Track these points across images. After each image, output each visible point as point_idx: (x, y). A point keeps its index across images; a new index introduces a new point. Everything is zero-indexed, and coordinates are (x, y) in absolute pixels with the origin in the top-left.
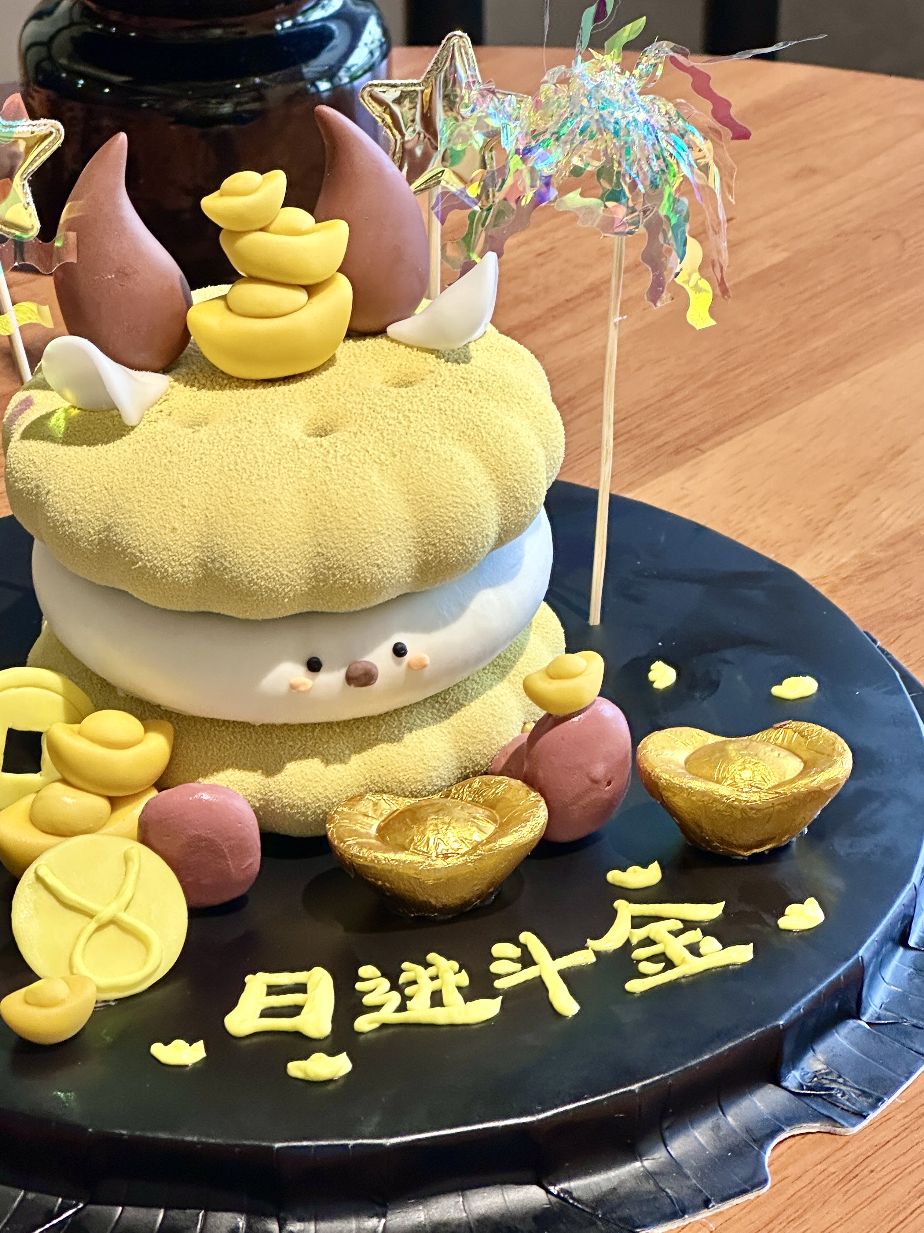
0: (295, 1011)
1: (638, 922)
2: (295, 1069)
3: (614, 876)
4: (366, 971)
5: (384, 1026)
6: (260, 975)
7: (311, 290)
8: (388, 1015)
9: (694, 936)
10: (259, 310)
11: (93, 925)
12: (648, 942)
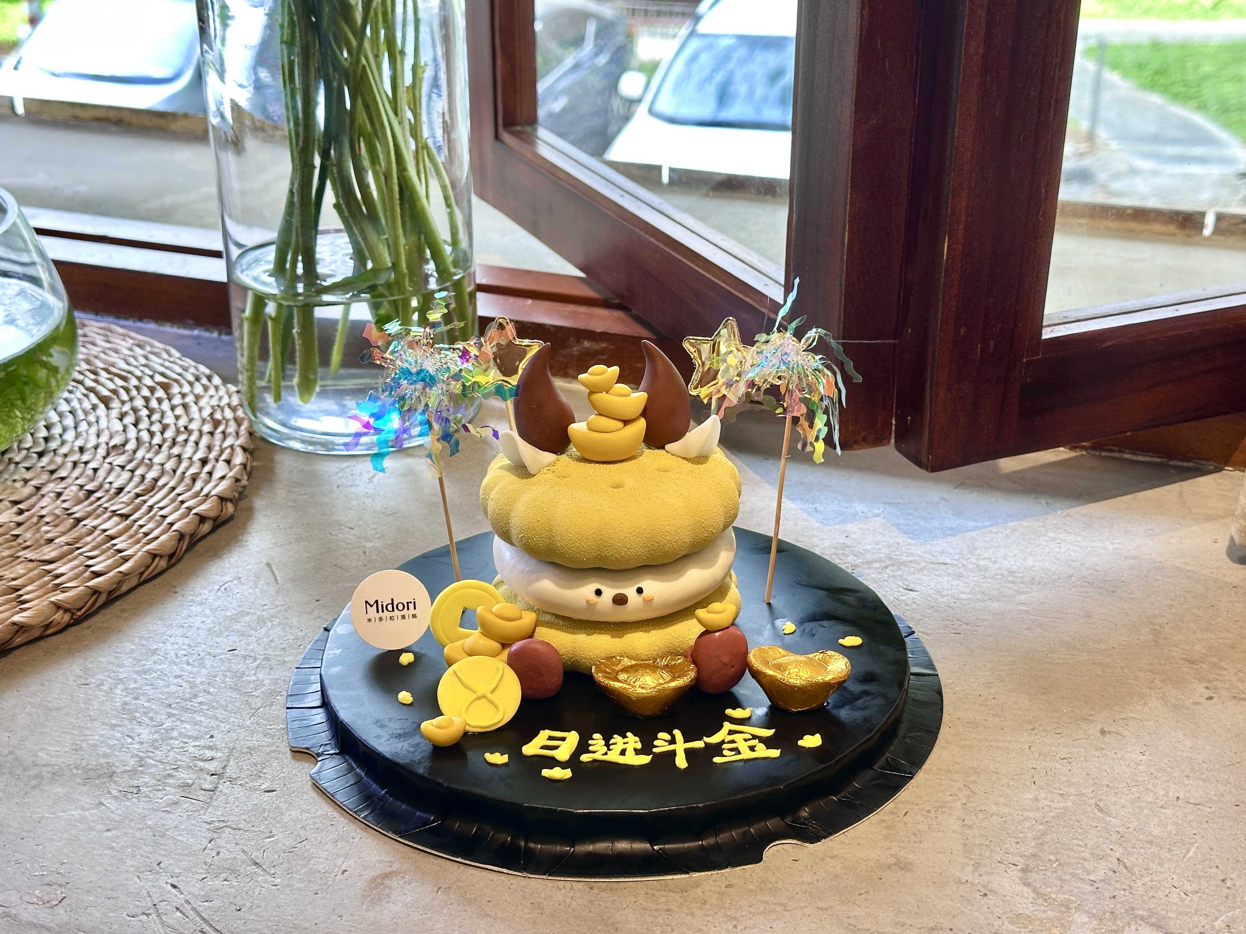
0: (556, 748)
1: (731, 732)
2: (546, 773)
3: (729, 712)
4: (597, 736)
5: (595, 761)
6: (547, 731)
7: (626, 422)
8: (598, 756)
9: (755, 742)
10: (599, 429)
11: (474, 696)
12: (733, 742)
